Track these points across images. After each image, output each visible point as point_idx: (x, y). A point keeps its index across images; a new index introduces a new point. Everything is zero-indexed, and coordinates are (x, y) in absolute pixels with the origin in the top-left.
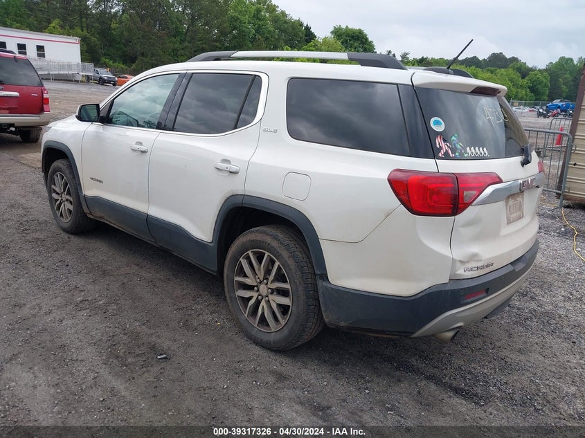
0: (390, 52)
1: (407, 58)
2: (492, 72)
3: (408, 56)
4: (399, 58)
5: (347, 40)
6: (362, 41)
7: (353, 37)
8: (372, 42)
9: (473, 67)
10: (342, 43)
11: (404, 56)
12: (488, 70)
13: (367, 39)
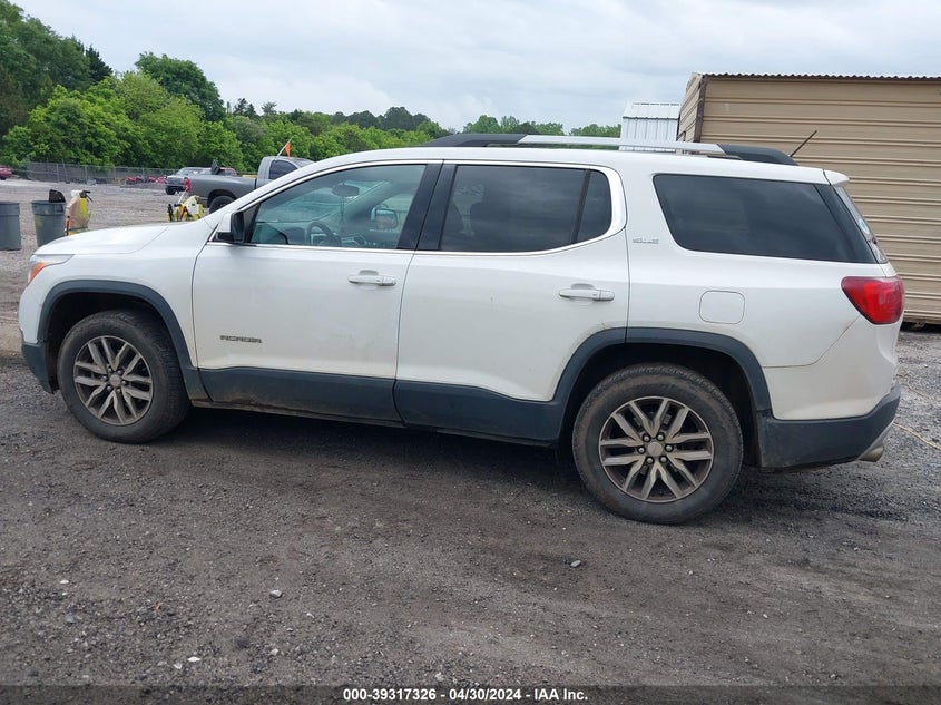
0: (243, 101)
1: (273, 113)
2: (399, 136)
3: (275, 108)
4: (260, 112)
5: (168, 79)
6: (195, 82)
7: (178, 74)
8: (212, 84)
9: (372, 128)
10: (161, 83)
11: (268, 109)
12: (393, 133)
13: (203, 79)
